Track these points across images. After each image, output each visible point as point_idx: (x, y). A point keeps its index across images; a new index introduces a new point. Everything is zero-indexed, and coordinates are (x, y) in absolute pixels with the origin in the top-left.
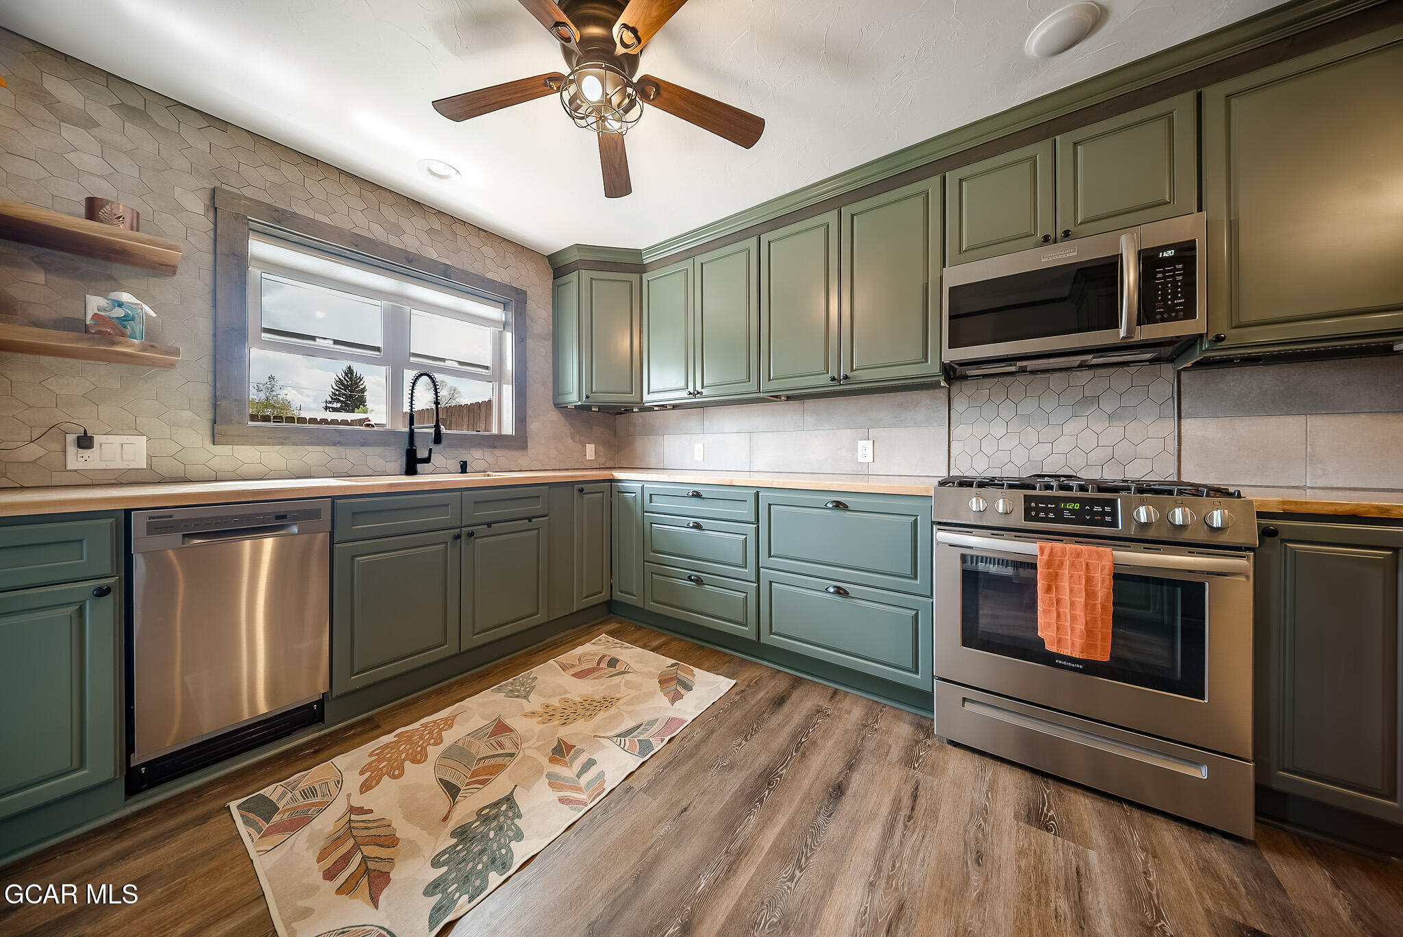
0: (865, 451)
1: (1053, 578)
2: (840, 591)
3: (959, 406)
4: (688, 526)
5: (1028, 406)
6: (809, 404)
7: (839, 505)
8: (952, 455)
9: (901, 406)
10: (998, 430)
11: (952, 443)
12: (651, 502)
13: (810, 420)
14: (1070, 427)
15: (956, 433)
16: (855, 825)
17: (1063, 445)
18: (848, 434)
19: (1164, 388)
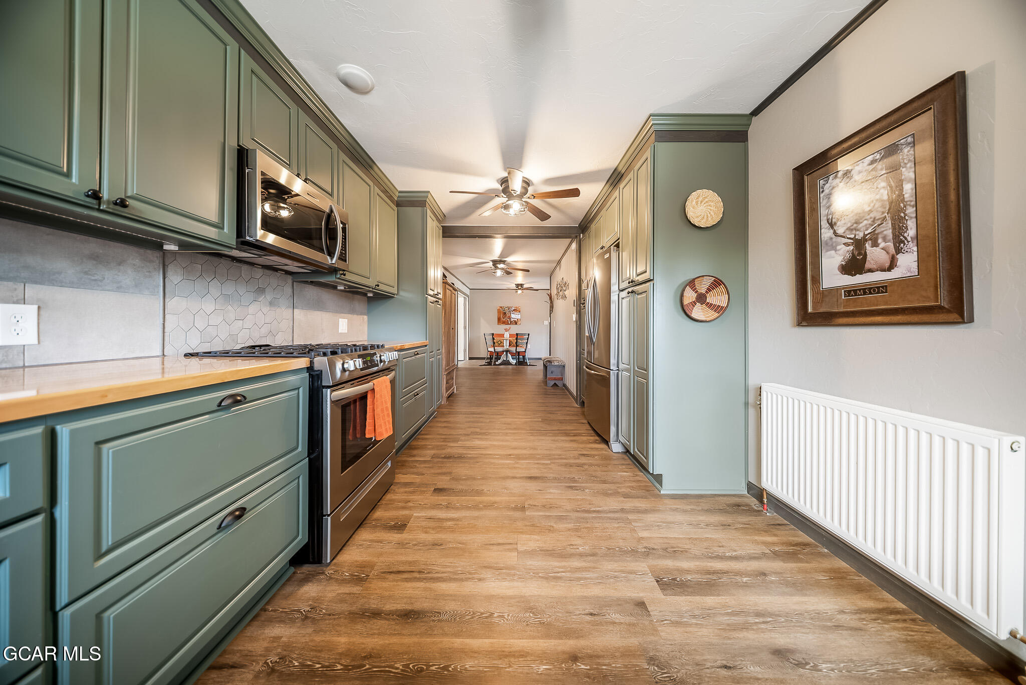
0: (18, 325)
2: (239, 514)
3: (173, 277)
5: (229, 287)
7: (237, 400)
8: (166, 330)
10: (209, 306)
11: (167, 316)
14: (253, 308)
15: (170, 304)
17: (249, 322)
19: (289, 290)
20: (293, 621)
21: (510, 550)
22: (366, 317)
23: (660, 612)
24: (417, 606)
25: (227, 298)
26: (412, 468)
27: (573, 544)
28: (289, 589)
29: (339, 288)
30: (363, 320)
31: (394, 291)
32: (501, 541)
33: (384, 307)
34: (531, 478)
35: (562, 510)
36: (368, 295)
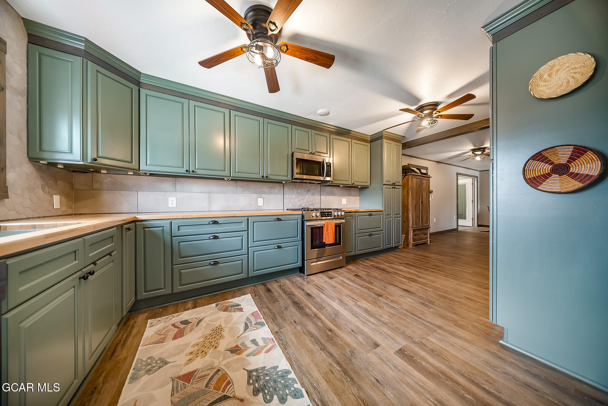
0: (260, 202)
1: (327, 228)
2: (279, 247)
3: (286, 189)
4: (209, 239)
5: (299, 191)
6: (239, 183)
7: (279, 220)
9: (271, 187)
10: (294, 196)
11: (284, 199)
12: (179, 230)
13: (240, 189)
14: (306, 196)
15: (285, 196)
16: (319, 296)
17: (305, 201)
18: (254, 196)
19: (319, 189)
20: (290, 281)
21: (353, 301)
22: (358, 197)
23: (381, 352)
24: (312, 295)
25: (299, 194)
26: (358, 265)
27: (382, 316)
28: (295, 276)
29: (341, 186)
30: (357, 199)
31: (368, 184)
32: (354, 298)
33: (366, 192)
34: (405, 290)
35: (400, 306)
36: (359, 187)
